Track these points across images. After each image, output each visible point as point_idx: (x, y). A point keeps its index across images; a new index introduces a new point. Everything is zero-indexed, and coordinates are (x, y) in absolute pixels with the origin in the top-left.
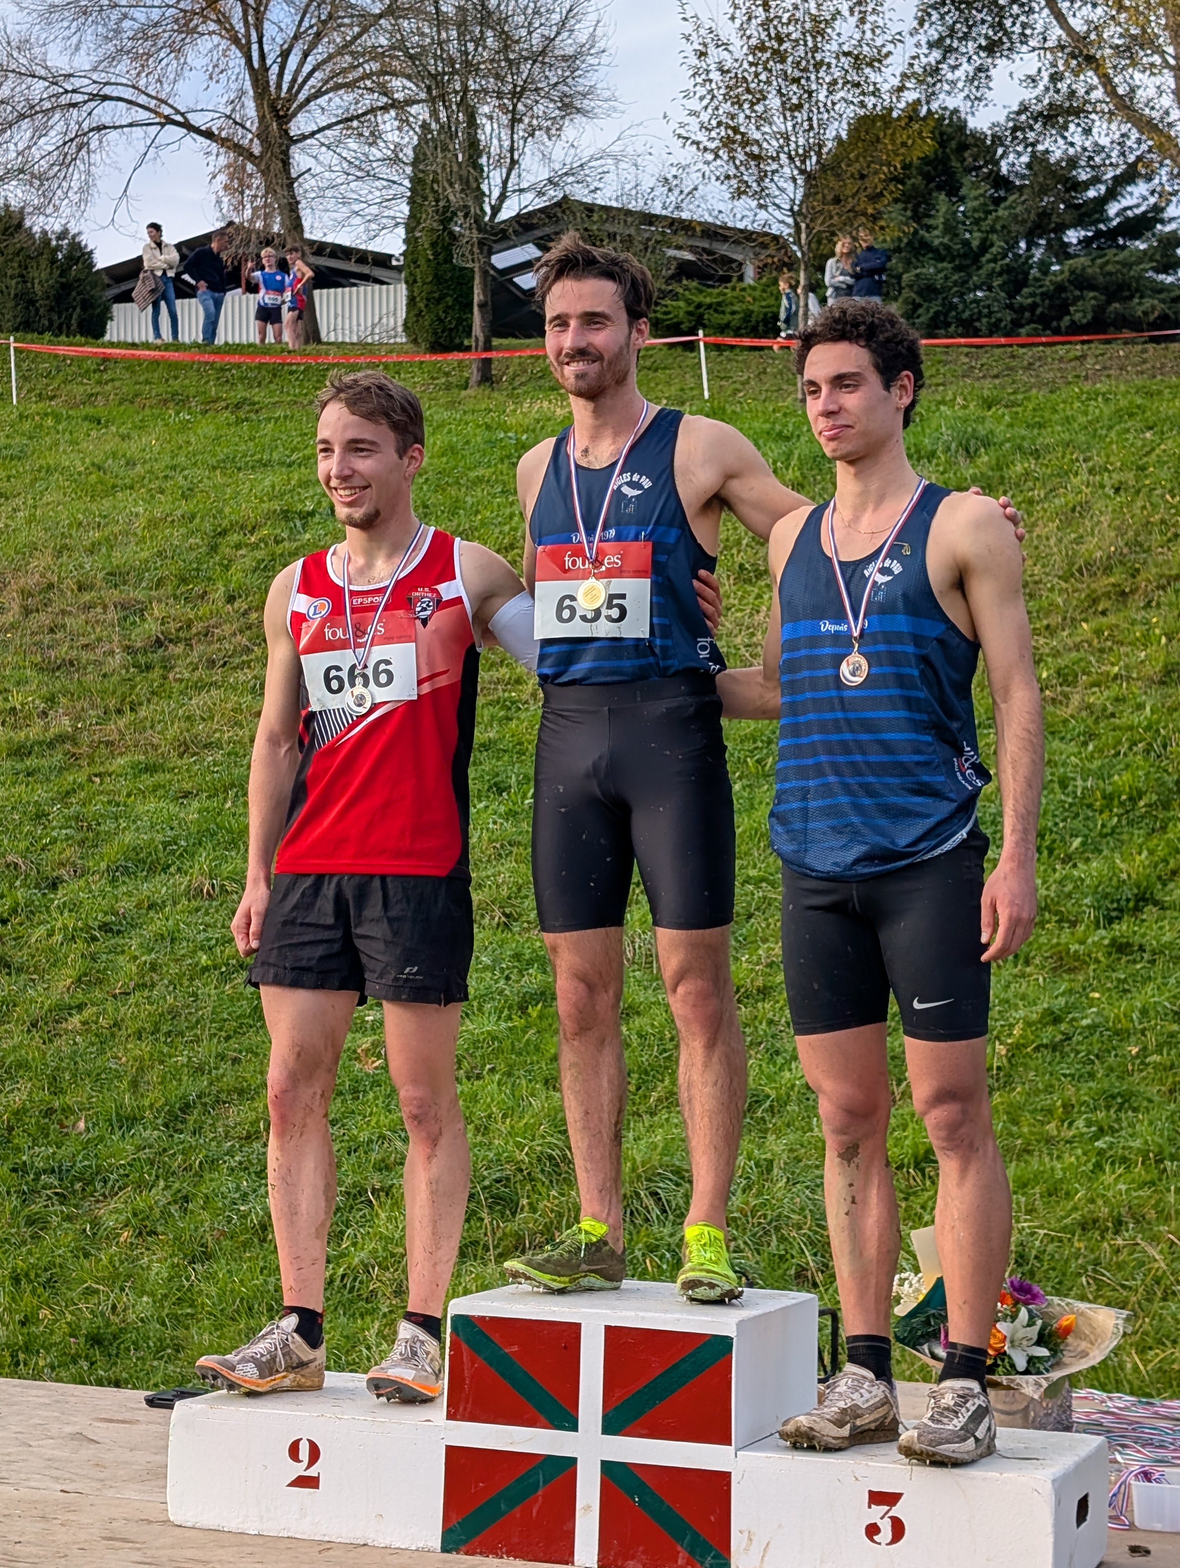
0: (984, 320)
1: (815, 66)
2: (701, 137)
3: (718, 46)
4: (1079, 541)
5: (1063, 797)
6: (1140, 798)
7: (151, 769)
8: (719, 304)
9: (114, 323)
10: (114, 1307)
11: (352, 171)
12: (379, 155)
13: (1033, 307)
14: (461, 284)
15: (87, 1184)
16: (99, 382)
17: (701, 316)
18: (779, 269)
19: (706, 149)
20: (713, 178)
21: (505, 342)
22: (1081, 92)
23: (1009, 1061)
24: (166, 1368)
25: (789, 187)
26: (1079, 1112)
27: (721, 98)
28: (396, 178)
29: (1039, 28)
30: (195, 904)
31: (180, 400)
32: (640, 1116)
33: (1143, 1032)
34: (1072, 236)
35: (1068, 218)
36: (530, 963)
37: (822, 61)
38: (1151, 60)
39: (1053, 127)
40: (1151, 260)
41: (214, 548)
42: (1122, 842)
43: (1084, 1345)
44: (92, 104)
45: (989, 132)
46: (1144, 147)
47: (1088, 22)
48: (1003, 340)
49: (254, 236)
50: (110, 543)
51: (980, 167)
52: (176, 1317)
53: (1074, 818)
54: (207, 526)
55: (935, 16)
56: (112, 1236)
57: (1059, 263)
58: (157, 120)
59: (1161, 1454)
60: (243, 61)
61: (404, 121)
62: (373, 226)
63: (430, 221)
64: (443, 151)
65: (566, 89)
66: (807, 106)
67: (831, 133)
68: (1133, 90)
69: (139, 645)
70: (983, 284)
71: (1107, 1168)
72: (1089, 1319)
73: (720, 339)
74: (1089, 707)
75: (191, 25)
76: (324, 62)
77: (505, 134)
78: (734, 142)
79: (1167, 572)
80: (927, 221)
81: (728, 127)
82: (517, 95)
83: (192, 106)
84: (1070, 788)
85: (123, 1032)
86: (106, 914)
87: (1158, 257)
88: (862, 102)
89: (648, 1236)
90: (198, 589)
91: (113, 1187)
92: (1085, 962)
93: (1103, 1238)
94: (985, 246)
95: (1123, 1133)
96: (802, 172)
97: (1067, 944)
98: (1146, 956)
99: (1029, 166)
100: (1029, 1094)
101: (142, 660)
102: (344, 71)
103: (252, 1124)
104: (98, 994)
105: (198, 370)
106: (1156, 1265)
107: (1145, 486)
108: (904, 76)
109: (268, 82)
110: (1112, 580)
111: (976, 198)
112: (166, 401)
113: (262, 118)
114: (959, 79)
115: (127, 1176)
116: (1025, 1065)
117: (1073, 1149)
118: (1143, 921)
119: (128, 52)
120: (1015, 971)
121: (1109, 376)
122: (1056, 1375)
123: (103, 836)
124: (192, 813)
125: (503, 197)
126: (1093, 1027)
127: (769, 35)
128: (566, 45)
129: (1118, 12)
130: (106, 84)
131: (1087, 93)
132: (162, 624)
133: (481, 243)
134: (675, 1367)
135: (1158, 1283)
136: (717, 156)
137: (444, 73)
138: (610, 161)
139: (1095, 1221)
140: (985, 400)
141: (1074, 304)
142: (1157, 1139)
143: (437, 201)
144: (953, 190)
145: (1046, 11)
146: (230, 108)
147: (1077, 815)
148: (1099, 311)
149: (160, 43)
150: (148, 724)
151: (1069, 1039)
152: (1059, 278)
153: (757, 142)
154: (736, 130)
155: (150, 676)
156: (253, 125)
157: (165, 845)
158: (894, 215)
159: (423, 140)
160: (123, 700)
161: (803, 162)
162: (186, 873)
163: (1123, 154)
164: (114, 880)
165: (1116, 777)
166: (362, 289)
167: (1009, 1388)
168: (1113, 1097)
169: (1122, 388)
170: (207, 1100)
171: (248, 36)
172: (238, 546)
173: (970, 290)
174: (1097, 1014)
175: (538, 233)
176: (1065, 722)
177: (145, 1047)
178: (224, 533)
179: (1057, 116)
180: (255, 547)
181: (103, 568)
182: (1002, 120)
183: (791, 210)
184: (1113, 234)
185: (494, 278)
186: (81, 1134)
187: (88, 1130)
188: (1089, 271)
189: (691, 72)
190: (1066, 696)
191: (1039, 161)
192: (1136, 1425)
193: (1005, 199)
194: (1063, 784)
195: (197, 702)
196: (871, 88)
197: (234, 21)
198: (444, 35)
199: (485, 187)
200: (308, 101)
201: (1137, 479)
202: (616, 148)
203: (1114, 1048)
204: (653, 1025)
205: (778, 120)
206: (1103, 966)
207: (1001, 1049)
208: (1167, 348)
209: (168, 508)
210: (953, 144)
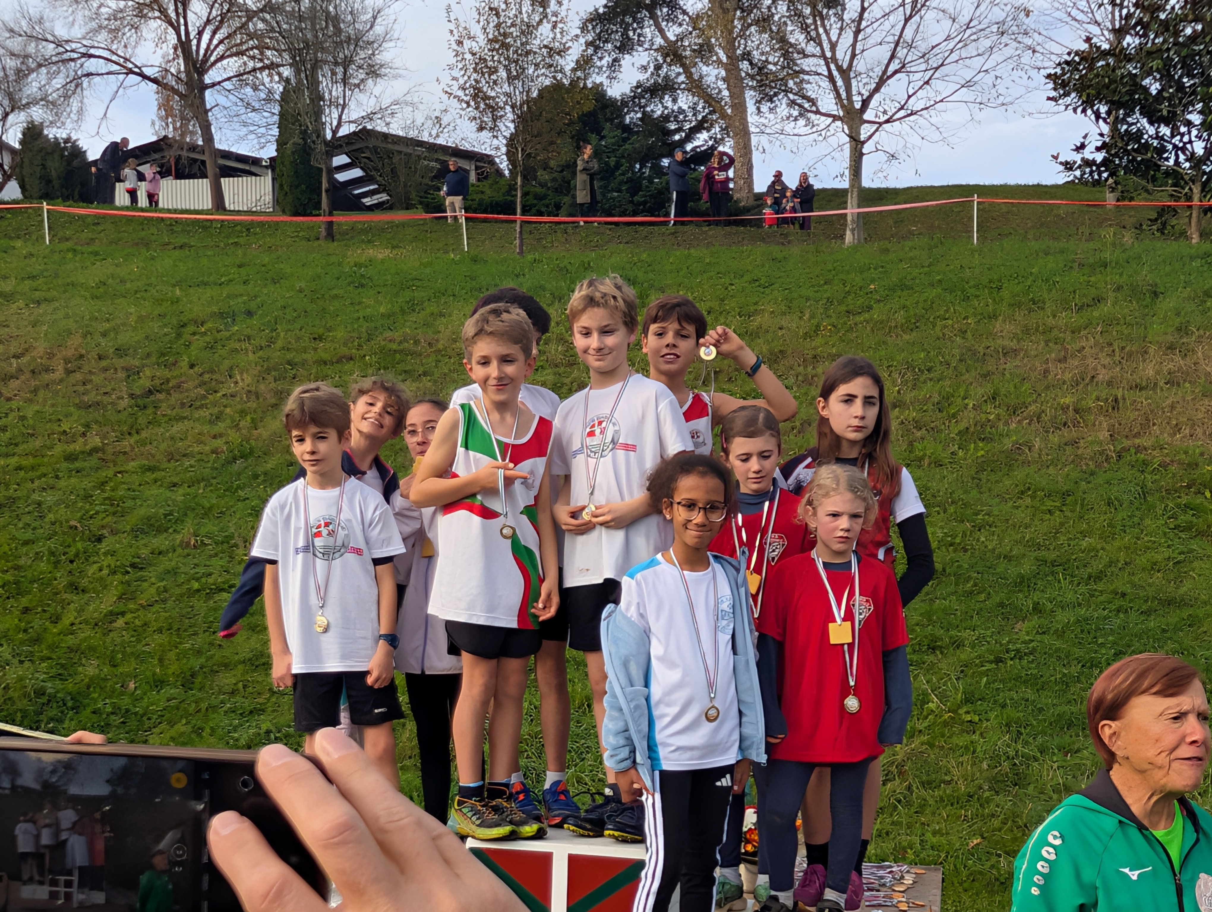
1: (526, 53)
3: (469, 38)
7: (152, 469)
19: (462, 101)
20: (466, 118)
21: (338, 212)
22: (672, 76)
27: (471, 70)
29: (649, 36)
30: (186, 551)
35: (663, 151)
37: (531, 50)
39: (656, 97)
41: (179, 335)
44: (83, 60)
45: (620, 98)
46: (707, 111)
47: (676, 35)
50: (115, 330)
51: (615, 119)
55: (590, 27)
57: (658, 178)
58: (124, 71)
60: (175, 36)
62: (263, 140)
65: (370, 61)
66: (521, 77)
68: (702, 77)
69: (138, 393)
70: (617, 188)
75: (144, 12)
76: (225, 39)
78: (479, 97)
81: (476, 88)
82: (346, 64)
83: (145, 63)
85: (151, 629)
86: (133, 557)
88: (554, 76)
90: (172, 360)
94: (618, 166)
96: (519, 117)
99: (641, 119)
101: (141, 402)
102: (237, 45)
103: (234, 685)
104: (133, 606)
108: (578, 62)
109: (191, 49)
111: (612, 137)
112: (137, 244)
113: (188, 72)
114: (603, 66)
119: (105, 28)
123: (127, 510)
124: (179, 495)
125: (339, 125)
127: (500, 33)
128: (370, 36)
130: (91, 47)
131: (676, 77)
132: (152, 380)
133: (325, 153)
136: (469, 105)
144: (599, 132)
145: (653, 28)
149: (125, 23)
150: (148, 442)
152: (659, 187)
153: (493, 97)
155: (146, 412)
156: (183, 76)
157: (166, 515)
159: (286, 89)
161: (520, 111)
162: (179, 533)
163: (695, 115)
164: (136, 537)
166: (246, 178)
170: (206, 670)
171: (178, 20)
172: (194, 334)
177: (165, 638)
178: (184, 326)
179: (658, 90)
181: (113, 346)
182: (628, 92)
187: (136, 688)
189: (454, 53)
191: (646, 117)
193: (629, 139)
196: (559, 68)
197: (169, 12)
200: (216, 62)
205: (505, 85)
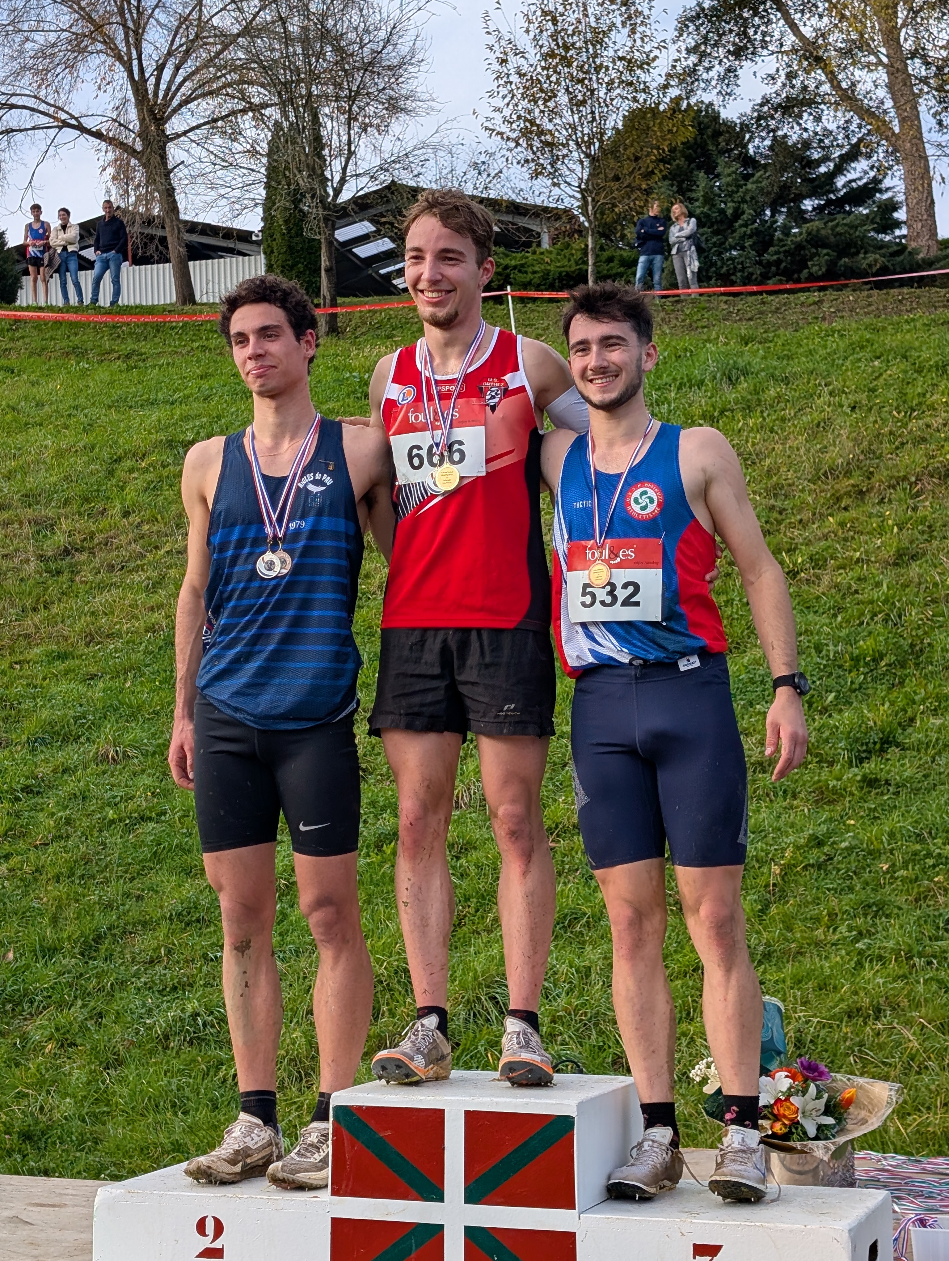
0: (739, 274)
1: (595, 69)
2: (505, 128)
3: (516, 54)
4: (825, 449)
5: (818, 660)
6: (882, 659)
7: (62, 656)
8: (522, 265)
9: (24, 291)
10: (42, 1108)
11: (218, 161)
12: (240, 148)
13: (778, 262)
14: (310, 253)
15: (17, 1005)
16: (12, 339)
17: (508, 276)
18: (571, 235)
19: (508, 139)
20: (515, 161)
21: (347, 300)
22: (812, 87)
23: (783, 879)
24: (87, 1158)
25: (578, 168)
26: (842, 919)
27: (519, 96)
28: (254, 167)
29: (777, 34)
30: (102, 768)
31: (80, 353)
32: (479, 933)
33: (891, 851)
34: (808, 204)
35: (804, 190)
36: (383, 809)
37: (601, 64)
38: (867, 59)
39: (790, 116)
40: (873, 222)
41: (111, 473)
42: (868, 696)
43: (863, 1114)
44: (1, 112)
45: (738, 121)
46: (864, 131)
47: (815, 30)
48: (755, 288)
49: (138, 217)
50: (24, 470)
51: (732, 150)
52: (95, 1115)
53: (828, 677)
54: (105, 455)
55: (692, 28)
56: (39, 1048)
57: (798, 226)
58: (56, 124)
59: (931, 1203)
60: (125, 74)
61: (260, 119)
62: (237, 206)
63: (283, 202)
64: (293, 144)
65: (392, 93)
66: (589, 102)
67: (610, 124)
68: (853, 84)
69: (50, 553)
70: (737, 244)
71: (867, 965)
72: (866, 1091)
73: (524, 293)
74: (837, 586)
75: (82, 45)
76: (193, 73)
77: (343, 131)
78: (531, 132)
79: (896, 474)
80: (689, 194)
81: (526, 120)
82: (351, 99)
83: (84, 112)
84: (824, 652)
85: (44, 877)
86: (27, 778)
87: (878, 220)
88: (634, 98)
89: (489, 1034)
90: (99, 507)
91: (38, 1007)
92: (842, 795)
93: (866, 1023)
94: (737, 214)
95: (879, 936)
96: (588, 156)
97: (827, 780)
98: (891, 789)
99: (771, 148)
100: (800, 906)
101: (53, 566)
102: (210, 81)
103: (154, 950)
104: (22, 845)
105: (94, 328)
106: (911, 1045)
107: (876, 404)
108: (669, 76)
109: (146, 90)
110: (852, 482)
111: (729, 175)
112: (68, 354)
113: (142, 121)
114: (712, 78)
115: (50, 997)
116: (796, 882)
117: (837, 950)
118: (888, 760)
119: (30, 69)
120: (785, 804)
121: (842, 317)
122: (841, 1140)
123: (23, 713)
124: (98, 691)
125: (343, 181)
126: (850, 849)
127: (557, 45)
128: (391, 57)
129: (840, 21)
130: (12, 95)
131: (817, 87)
132: (69, 536)
133: (326, 219)
134: (525, 1144)
135: (912, 1060)
136: (518, 144)
137: (292, 82)
138: (430, 151)
139: (858, 1010)
140: (742, 338)
141: (811, 259)
142: (906, 939)
143: (289, 185)
144: (710, 169)
145: (782, 22)
146: (116, 113)
147: (831, 674)
148: (832, 264)
149: (57, 61)
150: (59, 619)
151: (832, 859)
152: (799, 239)
153: (550, 131)
154: (532, 123)
155: (60, 579)
156: (135, 125)
157: (76, 719)
158: (663, 190)
159: (276, 136)
160: (38, 600)
161: (588, 147)
162: (94, 742)
163: (847, 137)
164: (34, 749)
165: (861, 643)
166: (228, 260)
167: (802, 1152)
168: (869, 906)
169: (854, 325)
170: (115, 931)
171: (129, 53)
172: (131, 471)
173: (727, 250)
174: (853, 837)
175: (373, 211)
176: (818, 598)
177: (63, 889)
178: (119, 460)
179: (793, 106)
180: (146, 470)
181: (19, 491)
182: (749, 112)
183: (579, 187)
184: (840, 202)
185: (337, 249)
186: (10, 963)
187: (16, 959)
188: (823, 232)
189: (495, 76)
190: (818, 577)
191: (779, 144)
192: (908, 1180)
193: (753, 175)
194: (818, 649)
195: (99, 600)
196: (642, 86)
197: (118, 42)
198: (291, 49)
199: (328, 174)
200: (180, 106)
201: (869, 398)
202: (435, 140)
203: (869, 866)
204: (487, 857)
205: (567, 114)
206: (856, 798)
207: (776, 869)
208: (888, 293)
209: (72, 440)
210: (710, 131)
